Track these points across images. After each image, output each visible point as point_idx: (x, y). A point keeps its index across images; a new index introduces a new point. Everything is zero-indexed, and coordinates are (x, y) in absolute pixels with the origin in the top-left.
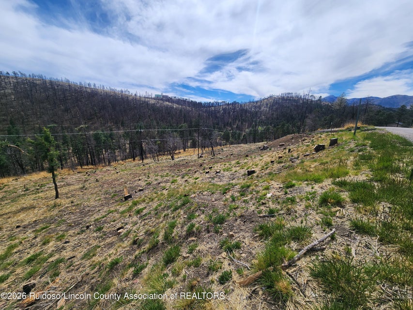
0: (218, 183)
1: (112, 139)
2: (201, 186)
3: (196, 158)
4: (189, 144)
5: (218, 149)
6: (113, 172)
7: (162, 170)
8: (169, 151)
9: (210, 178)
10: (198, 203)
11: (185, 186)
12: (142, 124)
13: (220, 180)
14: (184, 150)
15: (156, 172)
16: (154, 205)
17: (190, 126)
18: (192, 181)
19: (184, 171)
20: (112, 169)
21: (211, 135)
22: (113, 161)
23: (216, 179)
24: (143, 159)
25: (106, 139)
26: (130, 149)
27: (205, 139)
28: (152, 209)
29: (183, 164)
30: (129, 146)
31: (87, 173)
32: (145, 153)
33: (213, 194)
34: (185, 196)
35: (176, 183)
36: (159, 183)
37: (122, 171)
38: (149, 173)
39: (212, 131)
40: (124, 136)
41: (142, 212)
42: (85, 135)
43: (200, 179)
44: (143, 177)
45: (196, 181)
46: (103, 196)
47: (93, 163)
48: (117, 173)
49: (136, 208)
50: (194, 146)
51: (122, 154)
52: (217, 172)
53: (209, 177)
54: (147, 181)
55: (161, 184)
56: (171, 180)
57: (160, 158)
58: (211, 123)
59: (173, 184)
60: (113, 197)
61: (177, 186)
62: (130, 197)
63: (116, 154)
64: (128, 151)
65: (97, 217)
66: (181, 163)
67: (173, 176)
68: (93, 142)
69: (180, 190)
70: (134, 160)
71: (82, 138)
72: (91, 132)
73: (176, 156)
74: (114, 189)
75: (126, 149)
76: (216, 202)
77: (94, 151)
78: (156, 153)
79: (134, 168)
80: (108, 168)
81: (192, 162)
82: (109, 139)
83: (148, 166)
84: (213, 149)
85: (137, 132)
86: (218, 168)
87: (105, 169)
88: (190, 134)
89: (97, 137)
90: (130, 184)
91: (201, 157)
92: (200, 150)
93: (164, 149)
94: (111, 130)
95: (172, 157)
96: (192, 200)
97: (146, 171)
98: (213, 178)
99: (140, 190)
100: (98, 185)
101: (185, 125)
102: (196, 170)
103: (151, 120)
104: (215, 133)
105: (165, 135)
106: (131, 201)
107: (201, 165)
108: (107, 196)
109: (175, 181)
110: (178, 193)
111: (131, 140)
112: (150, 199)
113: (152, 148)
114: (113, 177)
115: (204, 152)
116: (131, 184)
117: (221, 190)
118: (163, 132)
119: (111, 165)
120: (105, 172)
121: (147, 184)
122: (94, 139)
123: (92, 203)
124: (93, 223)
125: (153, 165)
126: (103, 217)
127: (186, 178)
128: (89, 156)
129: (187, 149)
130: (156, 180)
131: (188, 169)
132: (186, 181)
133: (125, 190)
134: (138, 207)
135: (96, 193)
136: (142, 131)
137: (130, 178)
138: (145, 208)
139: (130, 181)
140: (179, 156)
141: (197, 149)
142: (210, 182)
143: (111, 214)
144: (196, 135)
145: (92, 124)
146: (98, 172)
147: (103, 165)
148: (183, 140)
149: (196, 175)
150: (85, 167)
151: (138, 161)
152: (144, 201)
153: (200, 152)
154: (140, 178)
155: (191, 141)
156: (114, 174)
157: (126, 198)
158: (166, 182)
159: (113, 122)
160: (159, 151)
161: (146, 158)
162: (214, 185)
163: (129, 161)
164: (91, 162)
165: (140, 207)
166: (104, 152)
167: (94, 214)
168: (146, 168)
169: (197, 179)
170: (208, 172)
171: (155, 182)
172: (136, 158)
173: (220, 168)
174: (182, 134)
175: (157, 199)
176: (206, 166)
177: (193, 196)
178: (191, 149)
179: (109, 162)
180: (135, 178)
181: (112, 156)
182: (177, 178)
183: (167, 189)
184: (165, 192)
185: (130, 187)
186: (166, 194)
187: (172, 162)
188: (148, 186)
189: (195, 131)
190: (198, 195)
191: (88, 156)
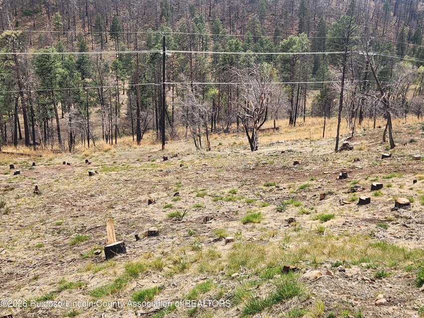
0: (401, 243)
1: (84, 74)
2: (339, 244)
3: (330, 149)
4: (309, 102)
5: (409, 127)
6: (79, 170)
7: (218, 179)
8: (244, 120)
9: (371, 221)
10: (328, 301)
11: (287, 239)
12: (169, 31)
13: (406, 232)
14: (292, 121)
15: (199, 183)
16: (188, 284)
17: (318, 44)
18: (309, 223)
19: (287, 188)
20: (78, 162)
21: (386, 74)
22: (82, 139)
23: (392, 228)
24: (164, 141)
25: (67, 73)
26: (130, 108)
27: (365, 87)
28: (179, 295)
29: (284, 168)
30: (130, 100)
31: (12, 167)
32: (171, 121)
33: (379, 277)
34: (286, 270)
35: (257, 225)
36: (206, 219)
37: (105, 170)
38: (178, 185)
39: (393, 61)
40: (116, 67)
41: (150, 299)
42: (15, 58)
43: (338, 220)
44: (162, 196)
45: (325, 224)
46: (50, 238)
47: (30, 140)
48: (91, 174)
49: (134, 285)
50: (324, 108)
51: (106, 122)
52: (398, 205)
53: (368, 216)
54: (170, 207)
55: (213, 224)
56: (244, 212)
57: (215, 139)
58: (392, 35)
59: (249, 226)
60: (74, 244)
61: (260, 234)
62: (119, 249)
63: (93, 119)
64: (123, 111)
65: (29, 296)
66: (278, 163)
67: (249, 202)
68: (33, 81)
69: (268, 248)
70: (139, 139)
71: (7, 67)
72: (31, 52)
73: (262, 140)
74: (80, 221)
75: (118, 107)
76: (390, 309)
77: (35, 106)
78: (205, 125)
79: (138, 165)
80: (67, 157)
81: (315, 161)
82: (77, 73)
83: (179, 162)
84: (389, 124)
85: (154, 56)
86: (405, 190)
87: (58, 160)
88: (315, 69)
89: (44, 68)
90: (123, 210)
91: (346, 147)
92: (344, 123)
93: (228, 112)
94: (82, 48)
95: (252, 141)
96: (306, 290)
97: (169, 178)
98: (383, 224)
99: (151, 234)
100: (39, 204)
101: (301, 41)
102: (325, 190)
103: (196, 21)
104: (401, 69)
105: (234, 70)
106: (124, 263)
107: (344, 176)
108: (60, 238)
109: (255, 216)
110: (262, 258)
111: (135, 79)
112: (175, 263)
113: (193, 108)
114: (81, 186)
115: (359, 131)
116: (127, 211)
117: (409, 269)
118: (231, 62)
119: (77, 151)
120: (59, 169)
121: (172, 216)
122: (37, 73)
123: (20, 254)
124: (19, 310)
125: (192, 162)
126: (46, 299)
127: (292, 212)
128: (21, 120)
129: (299, 120)
130: (198, 207)
131: (298, 184)
132: (291, 221)
133: (108, 228)
134: (142, 282)
135: (30, 227)
136: (169, 53)
137: (124, 192)
138: (161, 288)
139: (125, 201)
140: (275, 139)
141: (335, 119)
142: (372, 235)
143: (65, 293)
144: (334, 72)
145: (34, 27)
146: (39, 167)
147: (56, 147)
148: (289, 88)
149: (326, 207)
150: (10, 149)
151: (149, 144)
152: (159, 268)
153: (345, 130)
154: (153, 196)
155: (317, 93)
156: (81, 176)
157: (111, 252)
158: (228, 217)
159: (90, 24)
160: (213, 120)
161: (174, 136)
162: (383, 246)
163: (124, 143)
164: (24, 136)
165: (147, 284)
166: (60, 112)
167: (24, 285)
168: (171, 168)
169: (326, 219)
170: (368, 201)
171: (197, 215)
172: (145, 136)
173: (411, 193)
174: (288, 67)
175: (196, 266)
176: (362, 182)
177: (312, 274)
178: (315, 120)
179: (72, 141)
180: (138, 194)
181: (80, 125)
182: (263, 211)
183: (228, 241)
184: (222, 249)
185: (124, 222)
186: (224, 256)
187: (252, 156)
188: (174, 222)
189: (333, 60)
190: (328, 273)
191: (17, 119)
